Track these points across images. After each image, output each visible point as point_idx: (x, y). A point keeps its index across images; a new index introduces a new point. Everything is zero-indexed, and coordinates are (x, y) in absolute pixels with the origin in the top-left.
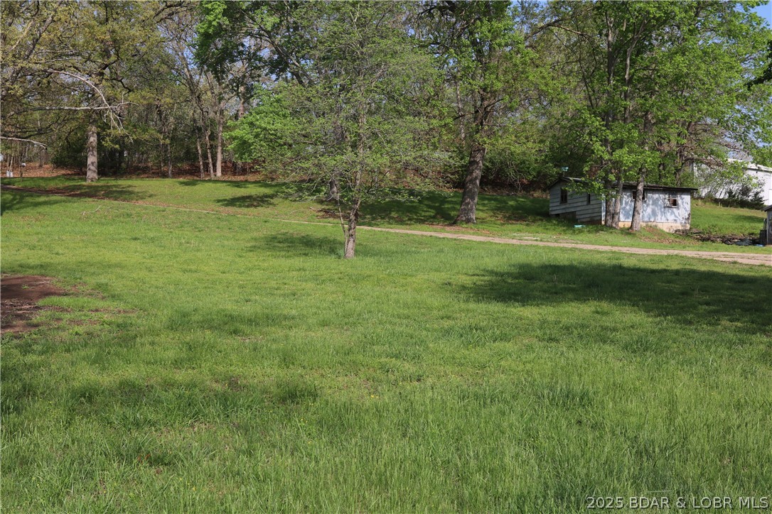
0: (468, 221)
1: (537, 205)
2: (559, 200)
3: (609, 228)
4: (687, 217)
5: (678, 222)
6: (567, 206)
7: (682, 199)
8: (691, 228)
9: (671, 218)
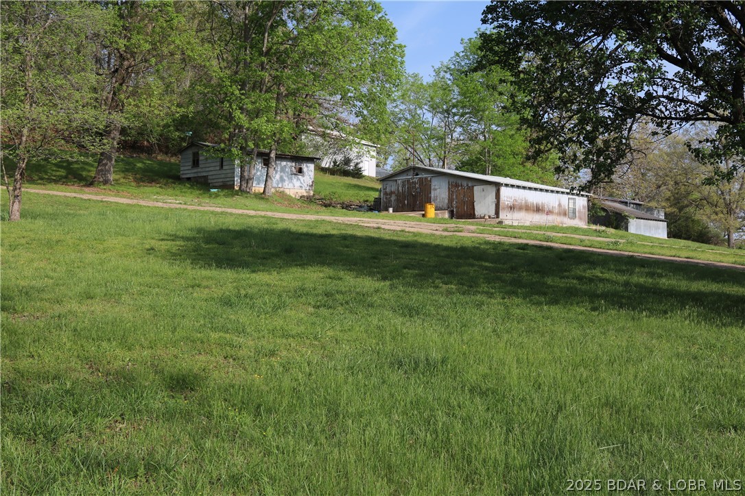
0: (106, 182)
1: (166, 168)
2: (191, 163)
3: (242, 192)
4: (311, 184)
5: (304, 188)
6: (199, 170)
7: (307, 167)
8: (314, 195)
9: (297, 184)
